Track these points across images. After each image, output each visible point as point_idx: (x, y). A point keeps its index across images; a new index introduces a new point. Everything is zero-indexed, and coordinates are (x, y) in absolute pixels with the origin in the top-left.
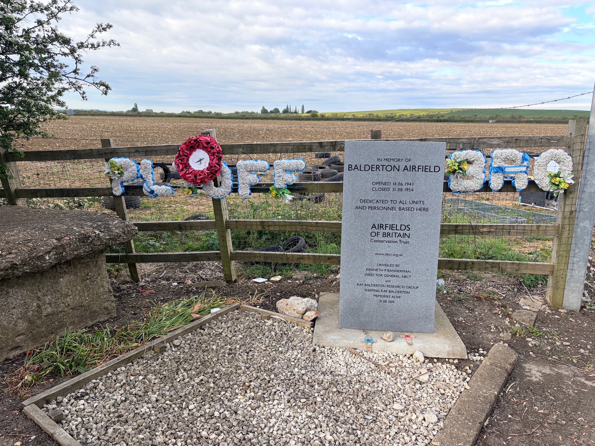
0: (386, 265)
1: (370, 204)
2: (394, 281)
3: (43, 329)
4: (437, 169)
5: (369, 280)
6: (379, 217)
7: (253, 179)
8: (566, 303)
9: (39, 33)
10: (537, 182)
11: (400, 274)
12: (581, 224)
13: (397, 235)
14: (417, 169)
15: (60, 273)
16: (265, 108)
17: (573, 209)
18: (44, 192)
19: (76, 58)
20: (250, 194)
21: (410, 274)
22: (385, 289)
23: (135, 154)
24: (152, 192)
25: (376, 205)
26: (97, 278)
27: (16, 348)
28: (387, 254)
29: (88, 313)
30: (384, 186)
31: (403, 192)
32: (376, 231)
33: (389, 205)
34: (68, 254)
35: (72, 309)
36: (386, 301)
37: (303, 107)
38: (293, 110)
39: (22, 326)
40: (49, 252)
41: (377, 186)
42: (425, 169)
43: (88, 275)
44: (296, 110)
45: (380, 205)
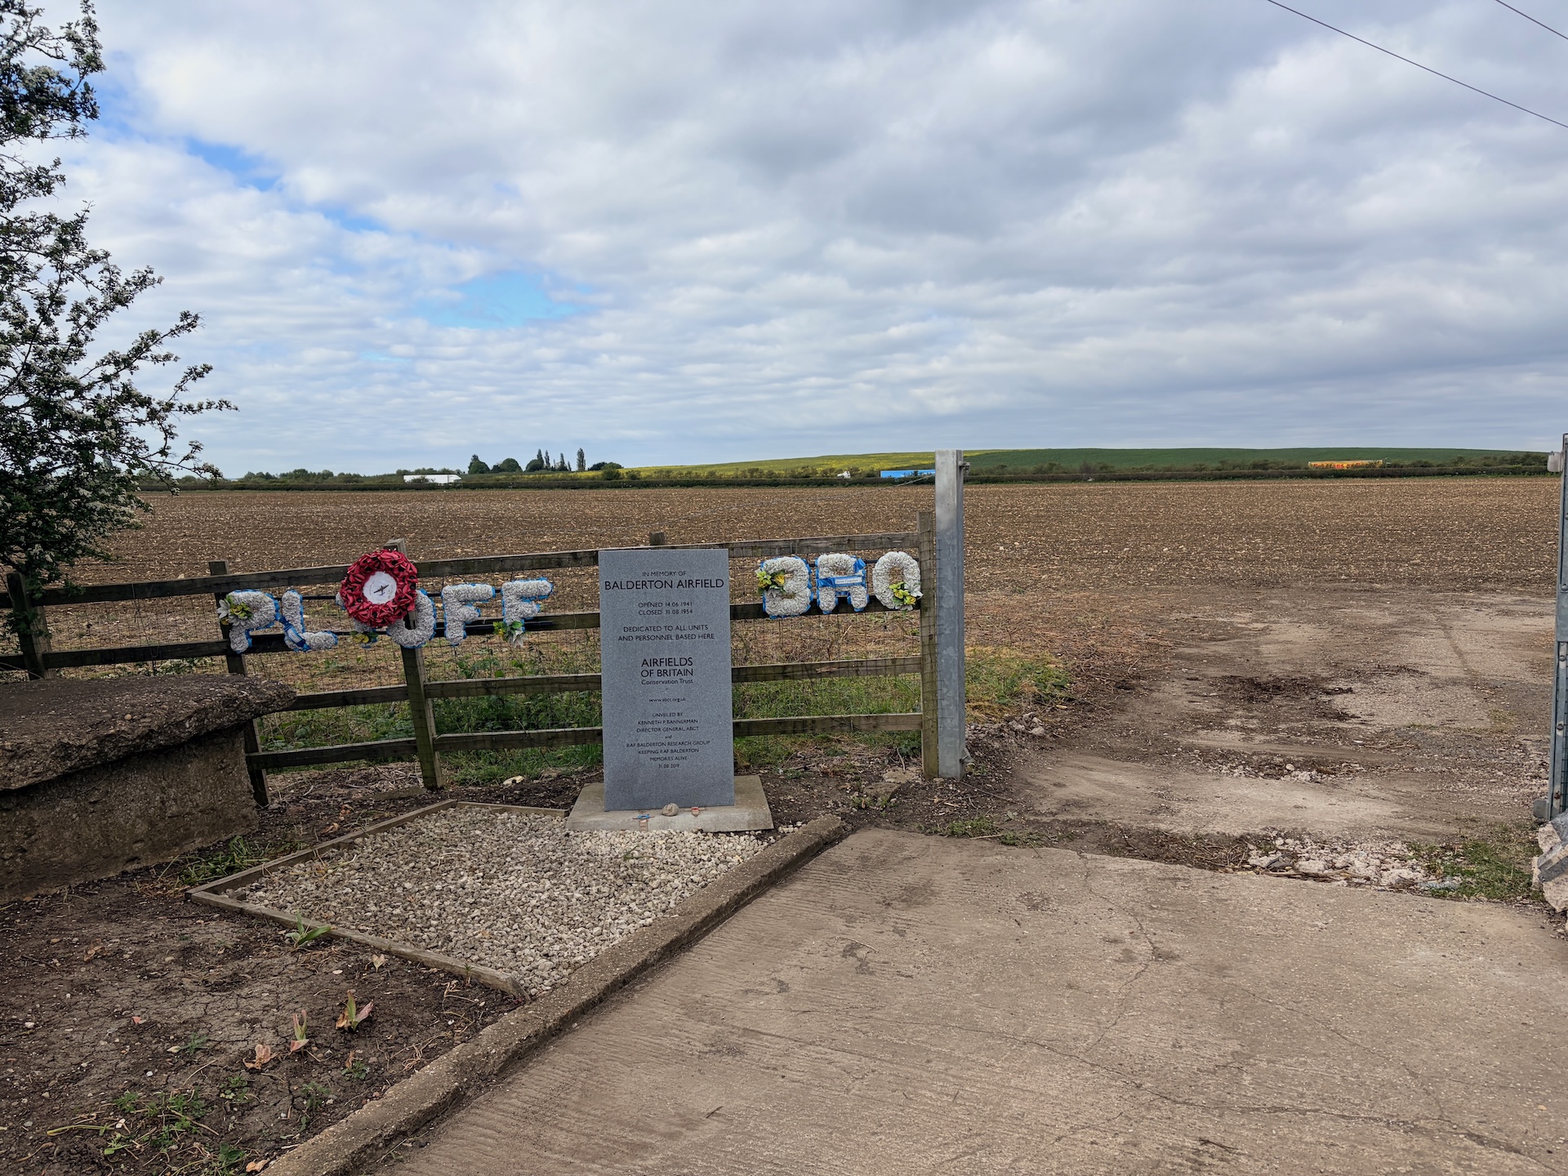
0: (664, 715)
1: (638, 633)
2: (677, 737)
3: (166, 836)
4: (720, 583)
5: (643, 738)
6: (650, 650)
7: (469, 612)
8: (942, 770)
9: (100, 392)
10: (878, 597)
11: (684, 726)
12: (944, 652)
13: (676, 672)
14: (694, 584)
15: (189, 755)
16: (481, 459)
17: (932, 633)
18: (98, 655)
19: (165, 431)
20: (464, 638)
21: (697, 725)
22: (665, 748)
23: (270, 584)
24: (302, 643)
25: (645, 633)
26: (233, 769)
27: (132, 860)
28: (664, 700)
29: (221, 821)
30: (655, 608)
31: (680, 615)
32: (648, 669)
33: (664, 632)
34: (212, 723)
35: (201, 811)
36: (668, 766)
37: (581, 454)
38: (554, 461)
39: (142, 828)
40: (190, 717)
41: (645, 609)
42: (705, 583)
43: (222, 762)
44: (563, 462)
45: (651, 633)
